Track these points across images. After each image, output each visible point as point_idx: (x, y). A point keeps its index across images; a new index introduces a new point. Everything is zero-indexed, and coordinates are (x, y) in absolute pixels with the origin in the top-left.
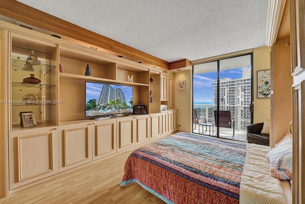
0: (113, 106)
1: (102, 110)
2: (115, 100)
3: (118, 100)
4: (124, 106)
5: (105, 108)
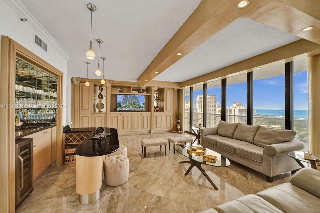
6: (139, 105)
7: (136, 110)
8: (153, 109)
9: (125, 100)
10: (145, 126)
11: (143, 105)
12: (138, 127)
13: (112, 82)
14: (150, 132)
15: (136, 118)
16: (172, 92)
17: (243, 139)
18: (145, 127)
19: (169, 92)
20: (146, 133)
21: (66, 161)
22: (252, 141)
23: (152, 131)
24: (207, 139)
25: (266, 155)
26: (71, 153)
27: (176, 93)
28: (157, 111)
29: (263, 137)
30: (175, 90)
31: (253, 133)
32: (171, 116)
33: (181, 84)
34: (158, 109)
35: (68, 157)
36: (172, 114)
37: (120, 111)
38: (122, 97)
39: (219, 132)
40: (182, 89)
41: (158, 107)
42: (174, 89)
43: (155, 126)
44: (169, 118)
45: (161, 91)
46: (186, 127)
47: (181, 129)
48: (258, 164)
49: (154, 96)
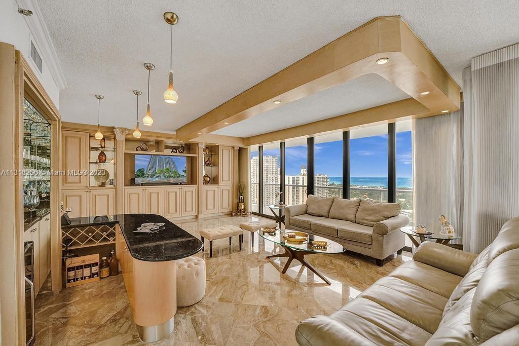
6: (176, 173)
7: (172, 182)
8: (200, 180)
9: (152, 164)
10: (189, 208)
11: (183, 173)
12: (176, 211)
13: (127, 132)
14: (197, 217)
15: (172, 196)
16: (231, 151)
17: (342, 217)
18: (187, 210)
19: (226, 153)
20: (190, 219)
21: (69, 281)
22: (353, 219)
23: (200, 216)
24: (295, 220)
25: (377, 234)
26: (79, 264)
27: (236, 153)
28: (206, 183)
29: (367, 213)
30: (235, 148)
31: (355, 209)
32: (229, 190)
33: (247, 140)
34: (208, 179)
35: (72, 274)
36: (230, 188)
37: (142, 184)
38: (147, 159)
39: (309, 211)
40: (247, 148)
41: (208, 177)
42: (233, 147)
43: (204, 208)
44: (226, 193)
45: (212, 150)
46: (253, 207)
47: (245, 210)
48: (367, 246)
49: (201, 157)
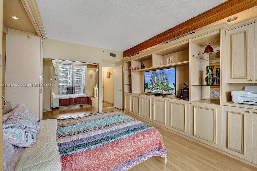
0: (158, 87)
1: (151, 90)
2: (160, 82)
3: (162, 83)
4: (167, 88)
5: (153, 88)
